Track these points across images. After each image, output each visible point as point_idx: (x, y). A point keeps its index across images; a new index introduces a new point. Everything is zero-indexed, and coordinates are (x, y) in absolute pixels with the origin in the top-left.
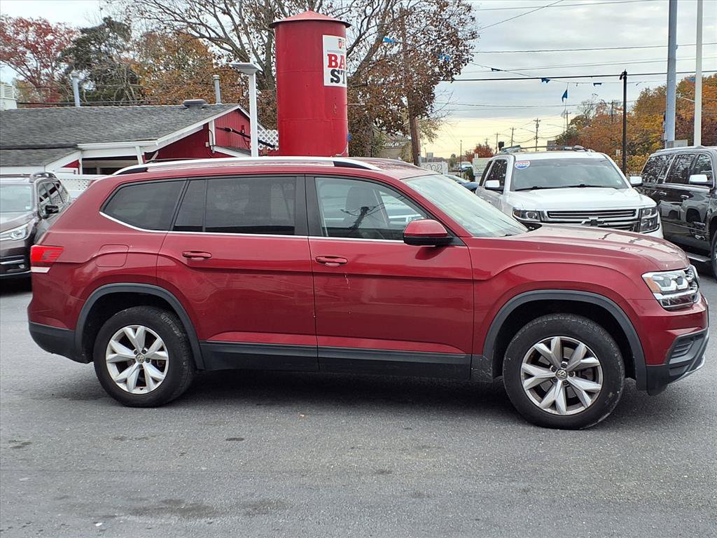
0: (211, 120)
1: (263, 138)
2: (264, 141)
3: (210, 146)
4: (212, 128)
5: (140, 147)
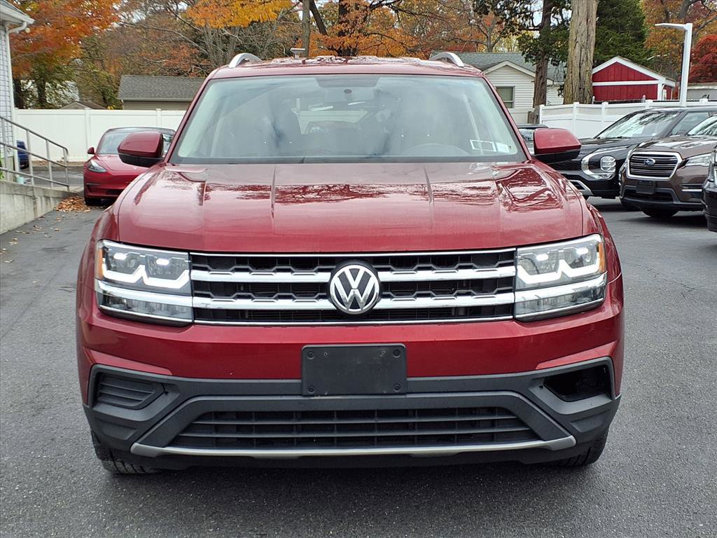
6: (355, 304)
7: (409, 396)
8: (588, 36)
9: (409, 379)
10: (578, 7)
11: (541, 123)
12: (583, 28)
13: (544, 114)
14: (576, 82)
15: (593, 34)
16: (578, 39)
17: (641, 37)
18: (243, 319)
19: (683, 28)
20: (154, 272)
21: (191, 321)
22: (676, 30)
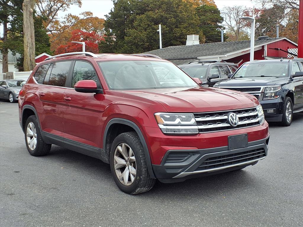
0: (265, 44)
1: (294, 52)
2: (294, 54)
3: (264, 57)
4: (266, 49)
5: (220, 57)
6: (235, 124)
7: (249, 147)
8: (32, 44)
9: (248, 143)
10: (27, 33)
11: (14, 79)
12: (30, 41)
13: (16, 75)
14: (29, 63)
15: (34, 43)
16: (28, 45)
17: (49, 45)
18: (211, 131)
19: (82, 43)
20: (183, 120)
21: (198, 133)
22: (78, 44)
